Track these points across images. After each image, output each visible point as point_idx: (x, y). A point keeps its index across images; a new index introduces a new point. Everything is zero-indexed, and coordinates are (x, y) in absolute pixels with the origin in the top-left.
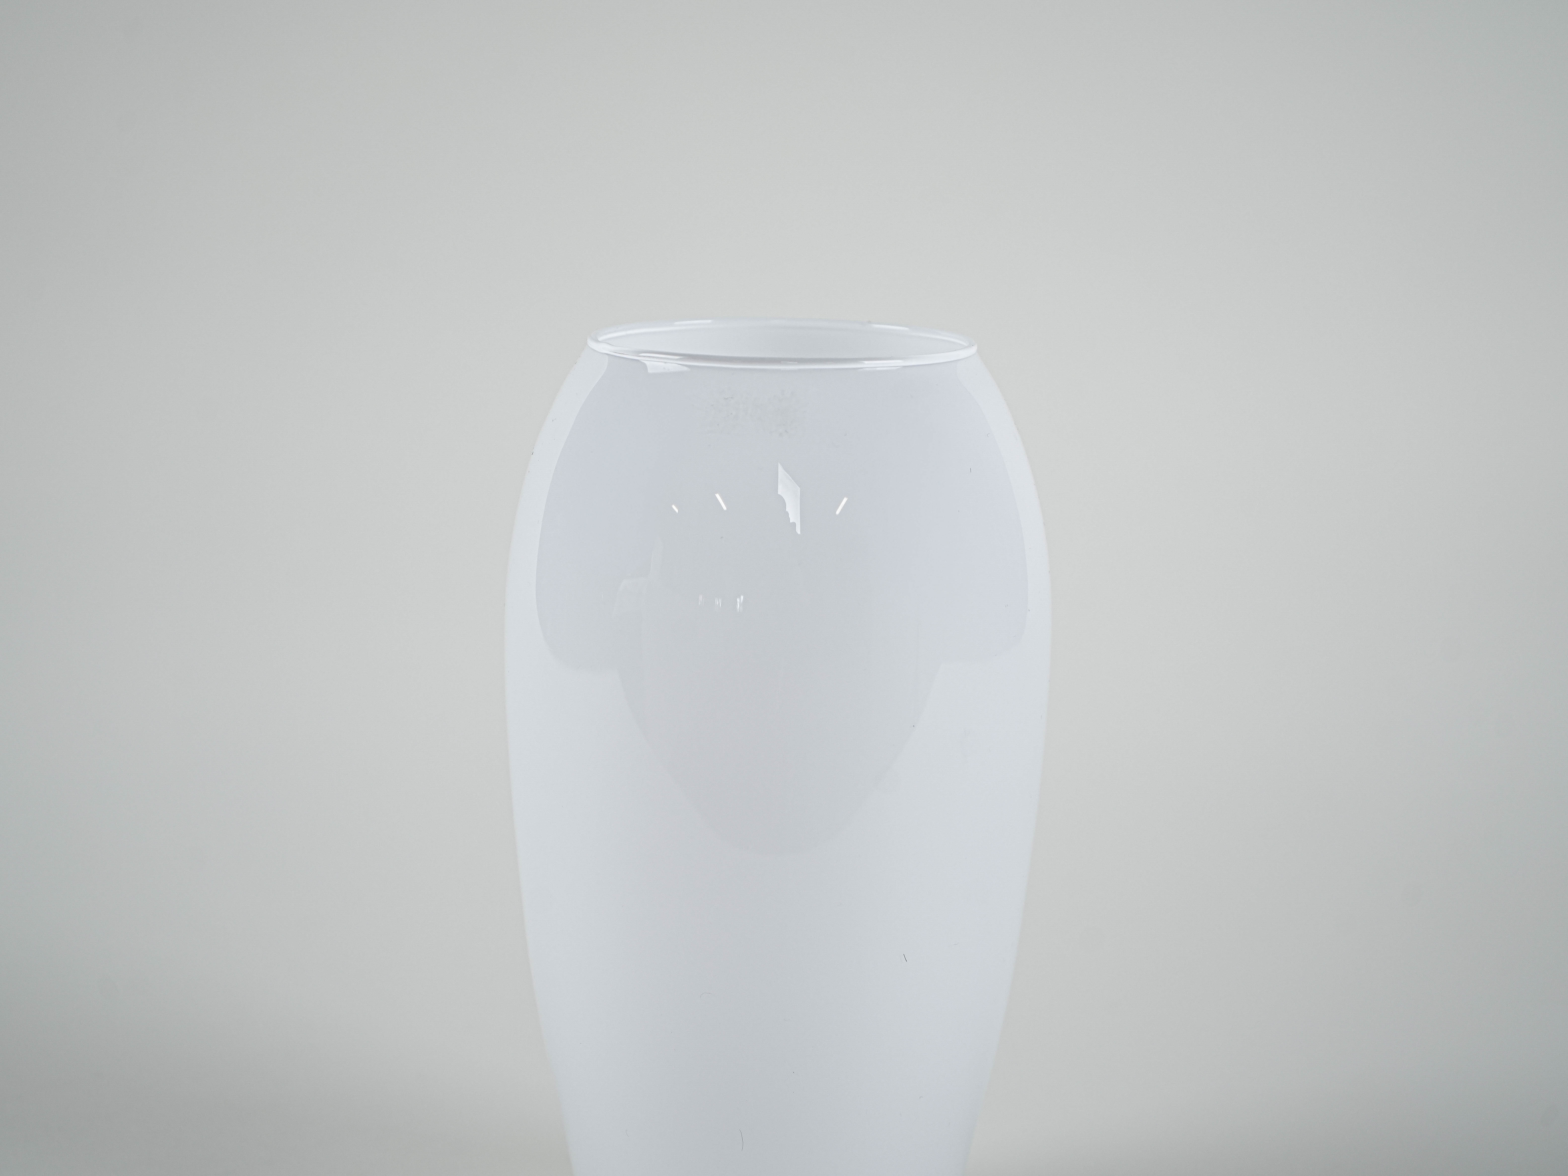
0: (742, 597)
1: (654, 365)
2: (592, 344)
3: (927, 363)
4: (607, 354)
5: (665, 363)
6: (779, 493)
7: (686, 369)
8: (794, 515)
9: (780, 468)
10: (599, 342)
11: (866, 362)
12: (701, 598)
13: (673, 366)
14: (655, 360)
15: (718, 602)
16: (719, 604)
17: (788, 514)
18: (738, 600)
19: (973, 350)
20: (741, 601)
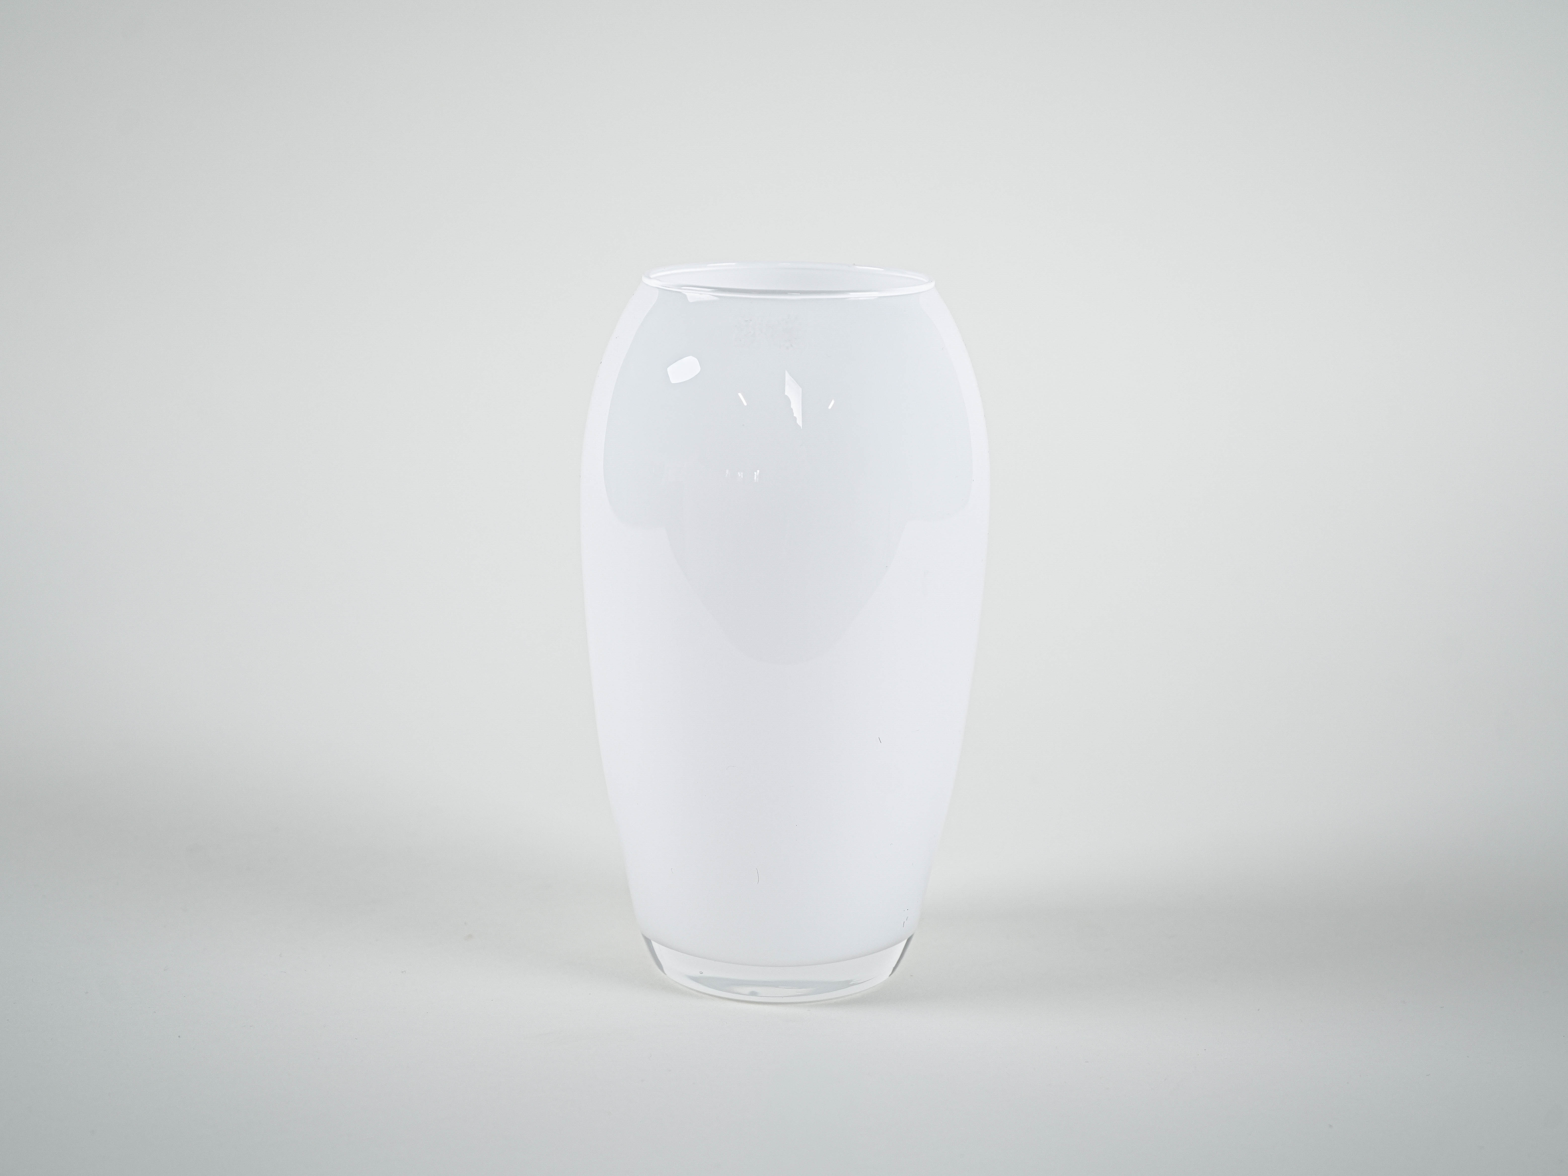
0: (758, 471)
1: (693, 296)
2: (646, 280)
3: (892, 294)
4: (658, 288)
5: (701, 294)
6: (786, 394)
7: (716, 298)
8: (797, 413)
9: (787, 374)
10: (650, 278)
11: (851, 293)
12: (727, 471)
13: (707, 296)
14: (694, 292)
15: (740, 474)
16: (741, 476)
17: (792, 409)
18: (755, 473)
19: (933, 284)
20: (758, 474)
